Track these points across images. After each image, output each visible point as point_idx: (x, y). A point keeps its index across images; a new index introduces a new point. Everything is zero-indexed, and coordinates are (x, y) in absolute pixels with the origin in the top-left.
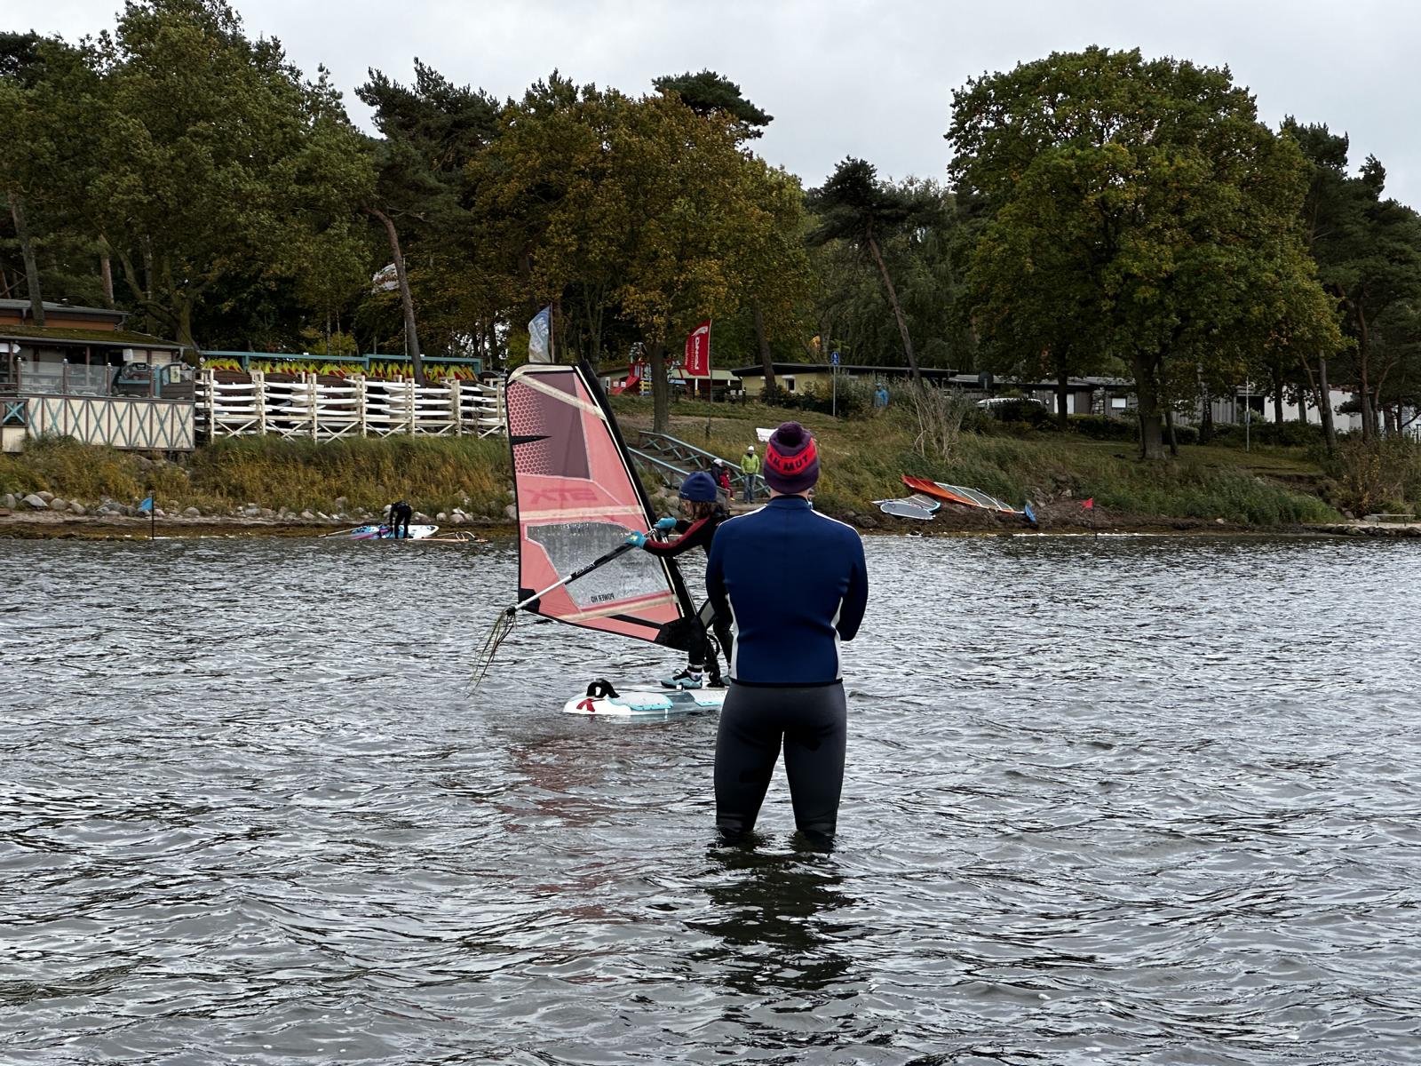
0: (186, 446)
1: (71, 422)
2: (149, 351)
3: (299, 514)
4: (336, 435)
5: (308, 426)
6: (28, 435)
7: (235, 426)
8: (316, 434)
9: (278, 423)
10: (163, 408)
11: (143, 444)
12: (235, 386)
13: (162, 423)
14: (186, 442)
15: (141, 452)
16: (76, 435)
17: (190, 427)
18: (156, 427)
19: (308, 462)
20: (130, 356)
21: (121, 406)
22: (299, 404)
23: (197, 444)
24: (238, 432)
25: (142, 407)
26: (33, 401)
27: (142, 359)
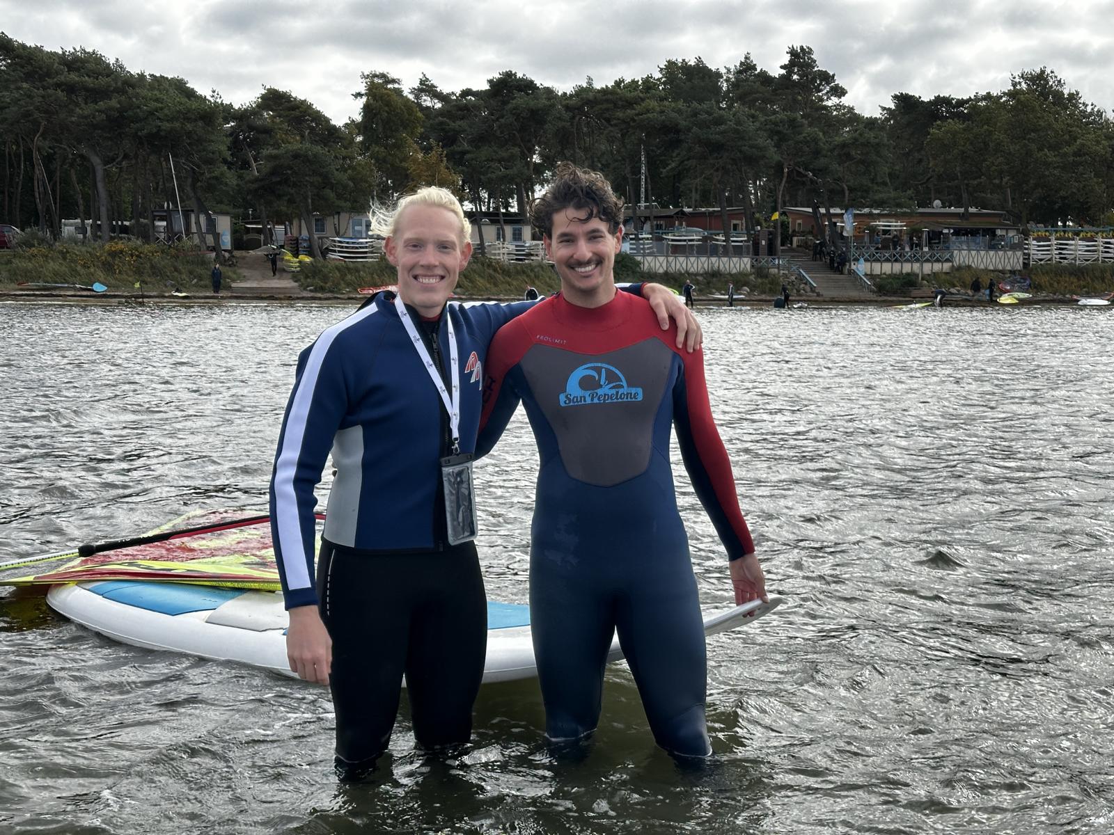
0: (1019, 268)
1: (971, 259)
2: (1007, 230)
3: (1064, 296)
4: (1088, 263)
5: (1075, 259)
6: (953, 266)
7: (1041, 260)
8: (1078, 262)
9: (1061, 258)
10: (1010, 253)
11: (1001, 268)
12: (1042, 243)
13: (1009, 259)
14: (1019, 267)
15: (1000, 271)
16: (973, 265)
17: (1021, 261)
18: (1007, 261)
19: (1071, 274)
20: (999, 232)
21: (992, 253)
22: (1071, 250)
23: (1024, 267)
24: (1042, 262)
25: (1001, 253)
26: (956, 252)
27: (1004, 233)
